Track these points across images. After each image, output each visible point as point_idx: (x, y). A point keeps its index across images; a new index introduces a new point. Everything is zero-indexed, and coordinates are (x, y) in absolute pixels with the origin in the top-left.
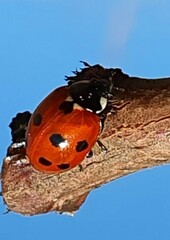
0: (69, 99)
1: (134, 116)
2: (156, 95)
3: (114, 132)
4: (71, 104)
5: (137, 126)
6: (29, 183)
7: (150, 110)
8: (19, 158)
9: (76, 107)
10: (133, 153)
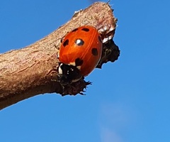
0: (79, 67)
1: (42, 67)
2: (33, 83)
3: (52, 57)
4: (77, 65)
5: (39, 63)
6: (97, 19)
7: (33, 73)
8: (106, 31)
9: (74, 64)
10: (40, 48)
